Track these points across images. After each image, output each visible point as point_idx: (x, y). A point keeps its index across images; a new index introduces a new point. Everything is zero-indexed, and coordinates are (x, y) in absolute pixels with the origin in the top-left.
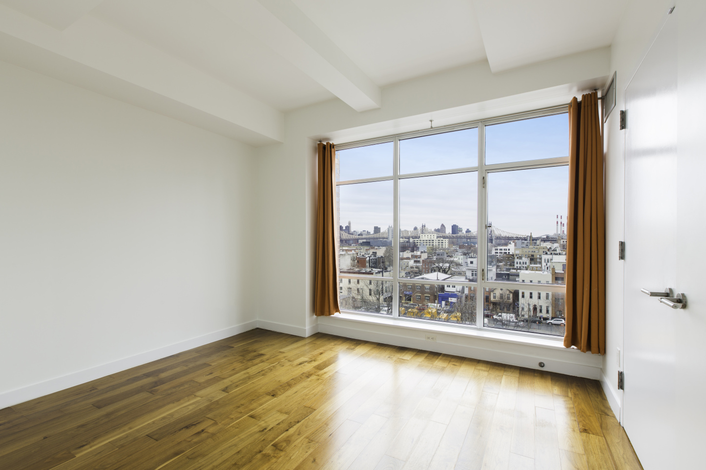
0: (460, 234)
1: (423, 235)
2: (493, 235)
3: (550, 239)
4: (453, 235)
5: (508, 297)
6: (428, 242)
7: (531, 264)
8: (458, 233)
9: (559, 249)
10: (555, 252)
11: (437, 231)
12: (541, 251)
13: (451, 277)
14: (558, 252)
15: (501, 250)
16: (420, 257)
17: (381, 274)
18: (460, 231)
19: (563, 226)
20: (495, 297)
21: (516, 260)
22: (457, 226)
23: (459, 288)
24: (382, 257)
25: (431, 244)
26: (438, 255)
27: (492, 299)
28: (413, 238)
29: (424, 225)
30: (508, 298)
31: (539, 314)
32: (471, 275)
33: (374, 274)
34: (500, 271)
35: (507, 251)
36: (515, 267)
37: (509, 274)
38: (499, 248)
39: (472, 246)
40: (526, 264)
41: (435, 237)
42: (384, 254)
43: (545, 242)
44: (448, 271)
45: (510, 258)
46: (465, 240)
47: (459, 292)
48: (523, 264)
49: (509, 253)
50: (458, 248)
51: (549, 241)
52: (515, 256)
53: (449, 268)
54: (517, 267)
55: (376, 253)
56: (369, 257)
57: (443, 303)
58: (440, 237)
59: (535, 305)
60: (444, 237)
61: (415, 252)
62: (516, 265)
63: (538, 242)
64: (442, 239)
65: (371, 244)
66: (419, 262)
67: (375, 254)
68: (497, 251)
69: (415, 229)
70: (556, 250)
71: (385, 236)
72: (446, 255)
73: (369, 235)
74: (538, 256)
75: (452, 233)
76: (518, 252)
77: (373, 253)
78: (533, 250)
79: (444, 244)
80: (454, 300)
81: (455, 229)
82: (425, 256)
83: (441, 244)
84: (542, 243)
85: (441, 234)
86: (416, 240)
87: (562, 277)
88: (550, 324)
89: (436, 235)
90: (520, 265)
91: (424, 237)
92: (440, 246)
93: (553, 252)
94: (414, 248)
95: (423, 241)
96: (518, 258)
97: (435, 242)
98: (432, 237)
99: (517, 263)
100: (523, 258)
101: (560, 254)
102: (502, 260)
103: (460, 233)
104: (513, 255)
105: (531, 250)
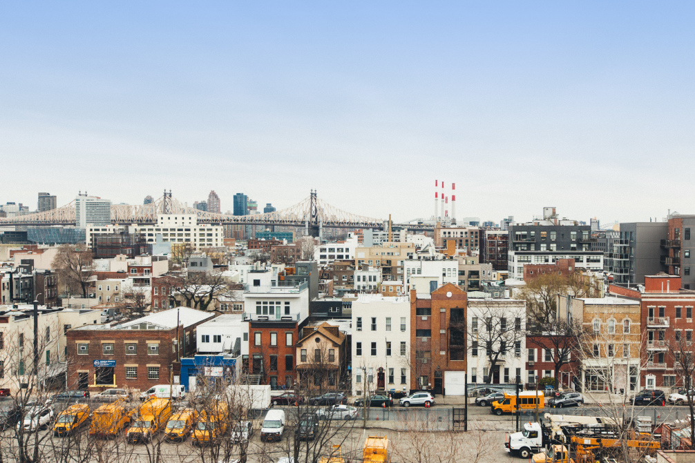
0: (252, 215)
1: (165, 217)
2: (320, 219)
3: (424, 228)
4: (236, 217)
5: (330, 356)
6: (177, 232)
7: (385, 278)
8: (247, 213)
9: (433, 247)
10: (426, 255)
11: (202, 206)
12: (405, 252)
13: (214, 317)
14: (430, 255)
15: (331, 250)
16: (150, 270)
17: (32, 318)
18: (251, 208)
19: (446, 202)
20: (303, 358)
21: (357, 273)
22: (246, 197)
23: (228, 343)
24: (48, 272)
25: (184, 237)
26: (193, 264)
27: (299, 362)
28: (140, 223)
29: (168, 191)
30: (331, 358)
31: (388, 387)
32: (255, 311)
33: (11, 319)
34: (325, 297)
35: (344, 254)
36: (355, 288)
37: (340, 303)
38: (328, 246)
39: (274, 243)
40: (375, 280)
41: (194, 221)
42: (54, 265)
43: (415, 234)
44: (209, 302)
45: (348, 269)
46: (261, 229)
47: (230, 351)
48: (370, 280)
49: (347, 256)
50: (245, 248)
51: (422, 230)
52: (356, 263)
53: (211, 296)
54: (359, 287)
55: (31, 262)
56: (11, 274)
57: (192, 380)
58: (206, 222)
59: (381, 370)
60: (215, 222)
61: (137, 259)
62: (357, 283)
63: (403, 233)
64: (209, 226)
65: (29, 238)
66: (145, 282)
67: (28, 264)
68: (323, 254)
69: (148, 201)
70: (427, 251)
71: (68, 217)
72: (211, 264)
73: (24, 214)
74: (399, 264)
75: (235, 214)
76: (361, 255)
77: (23, 262)
78: (390, 251)
79: (214, 237)
80: (217, 372)
81: (241, 204)
82: (160, 269)
83: (206, 237)
84: (408, 236)
85: (208, 215)
86: (147, 227)
87: (428, 307)
88: (407, 405)
89: (194, 217)
90: (365, 283)
91: (166, 222)
92: (206, 242)
93: (422, 255)
94: (139, 246)
95: (164, 230)
96: (360, 268)
97: (192, 232)
98: (187, 221)
99: (359, 280)
100: (371, 268)
101: (433, 259)
102: (331, 272)
103: (252, 212)
104: (353, 262)
105: (386, 251)
